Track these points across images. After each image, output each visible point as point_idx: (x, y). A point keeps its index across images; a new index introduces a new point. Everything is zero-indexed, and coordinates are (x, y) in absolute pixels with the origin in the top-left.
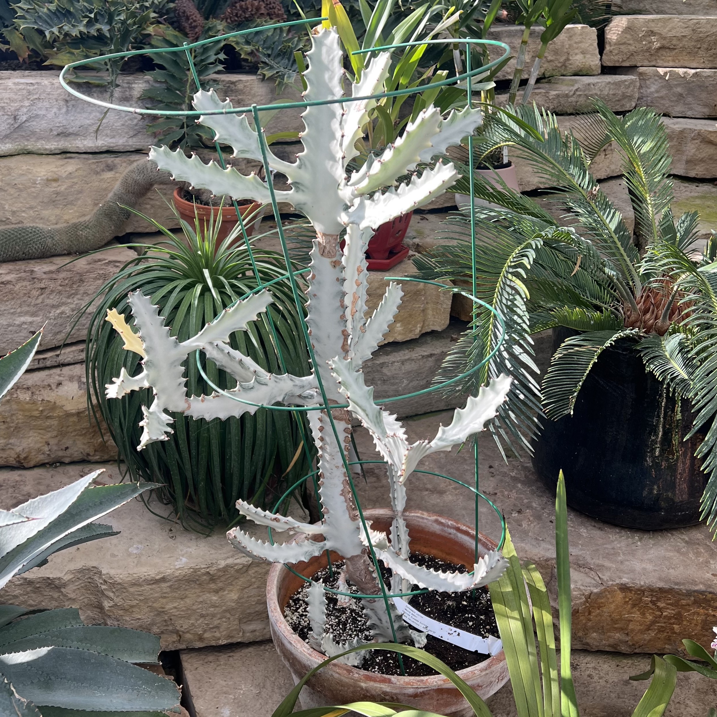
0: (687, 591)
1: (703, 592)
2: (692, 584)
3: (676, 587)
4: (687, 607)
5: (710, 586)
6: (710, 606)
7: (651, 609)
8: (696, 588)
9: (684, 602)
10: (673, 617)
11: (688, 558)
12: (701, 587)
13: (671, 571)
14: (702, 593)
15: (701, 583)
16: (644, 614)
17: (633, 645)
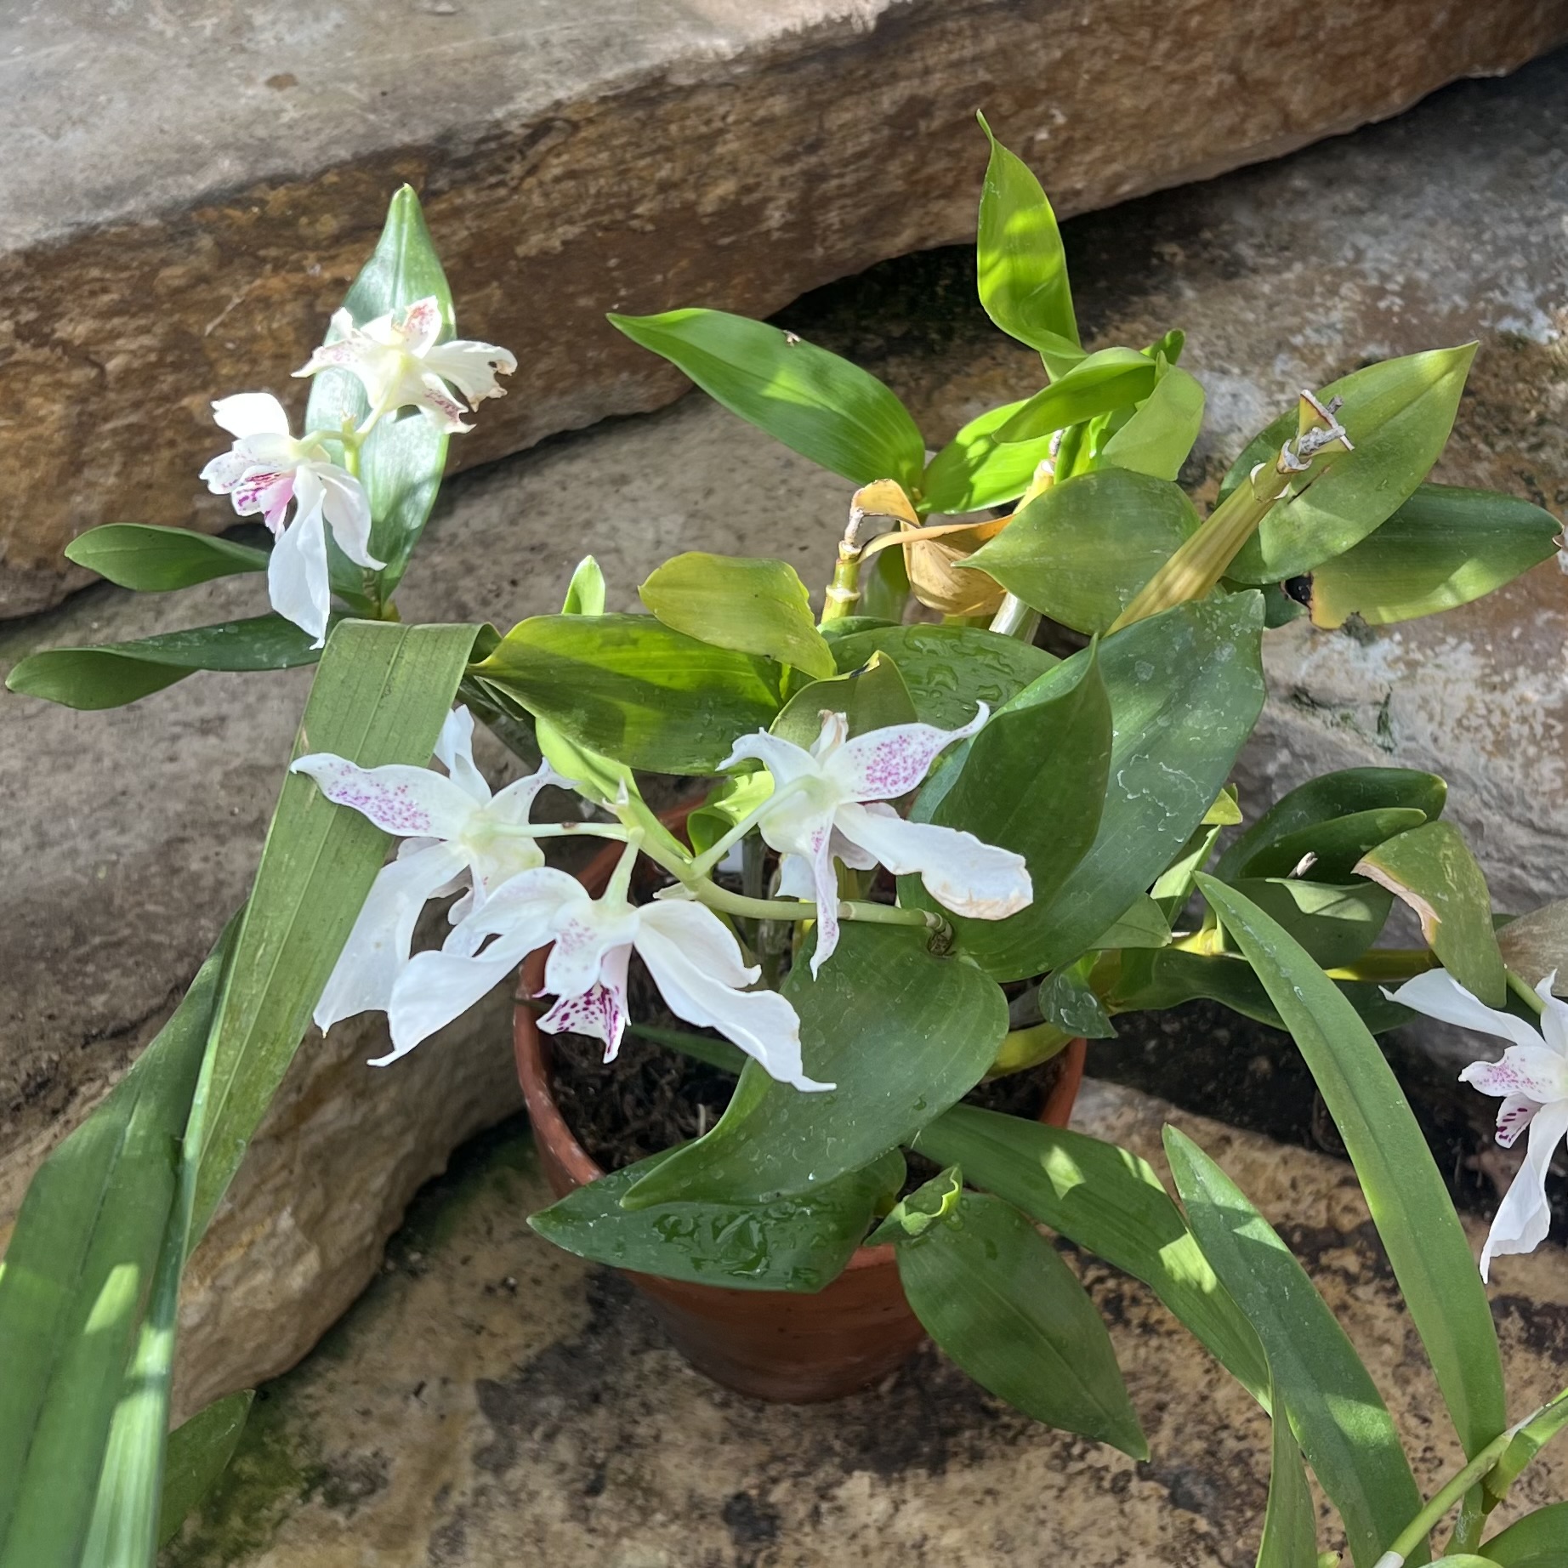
0: (163, 213)
1: (241, 188)
2: (178, 169)
3: (107, 214)
4: (202, 292)
5: (266, 149)
6: (301, 244)
7: (40, 367)
8: (201, 184)
9: (173, 275)
10: (160, 363)
11: (142, 42)
12: (226, 169)
13: (75, 140)
14: (236, 195)
15: (223, 147)
16: (18, 407)
17: (40, 564)
